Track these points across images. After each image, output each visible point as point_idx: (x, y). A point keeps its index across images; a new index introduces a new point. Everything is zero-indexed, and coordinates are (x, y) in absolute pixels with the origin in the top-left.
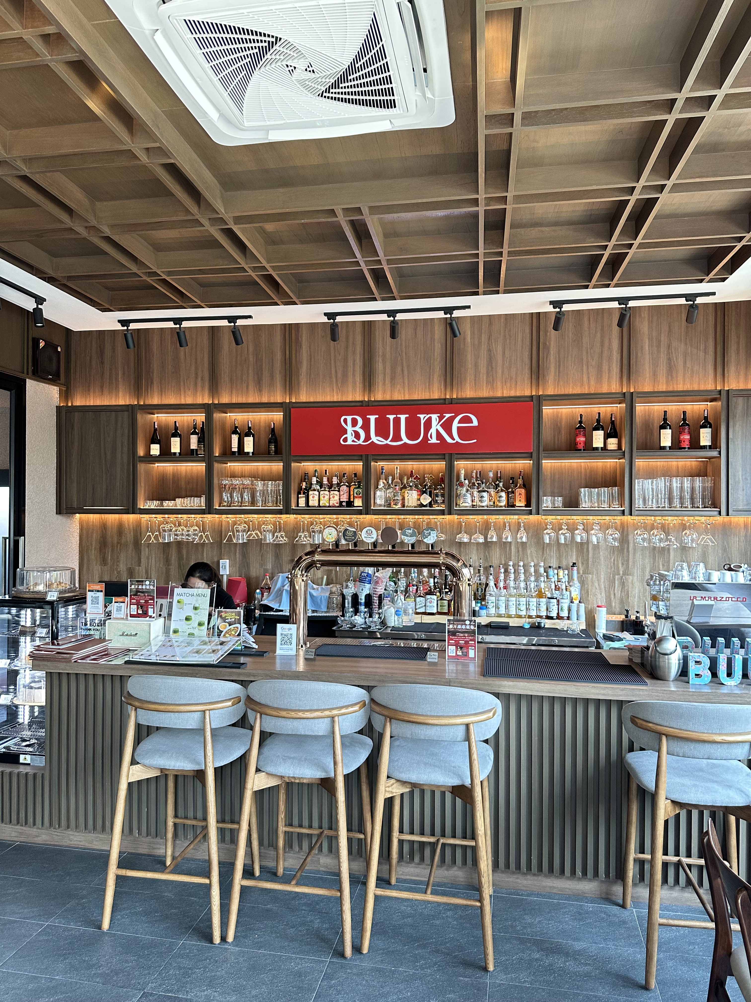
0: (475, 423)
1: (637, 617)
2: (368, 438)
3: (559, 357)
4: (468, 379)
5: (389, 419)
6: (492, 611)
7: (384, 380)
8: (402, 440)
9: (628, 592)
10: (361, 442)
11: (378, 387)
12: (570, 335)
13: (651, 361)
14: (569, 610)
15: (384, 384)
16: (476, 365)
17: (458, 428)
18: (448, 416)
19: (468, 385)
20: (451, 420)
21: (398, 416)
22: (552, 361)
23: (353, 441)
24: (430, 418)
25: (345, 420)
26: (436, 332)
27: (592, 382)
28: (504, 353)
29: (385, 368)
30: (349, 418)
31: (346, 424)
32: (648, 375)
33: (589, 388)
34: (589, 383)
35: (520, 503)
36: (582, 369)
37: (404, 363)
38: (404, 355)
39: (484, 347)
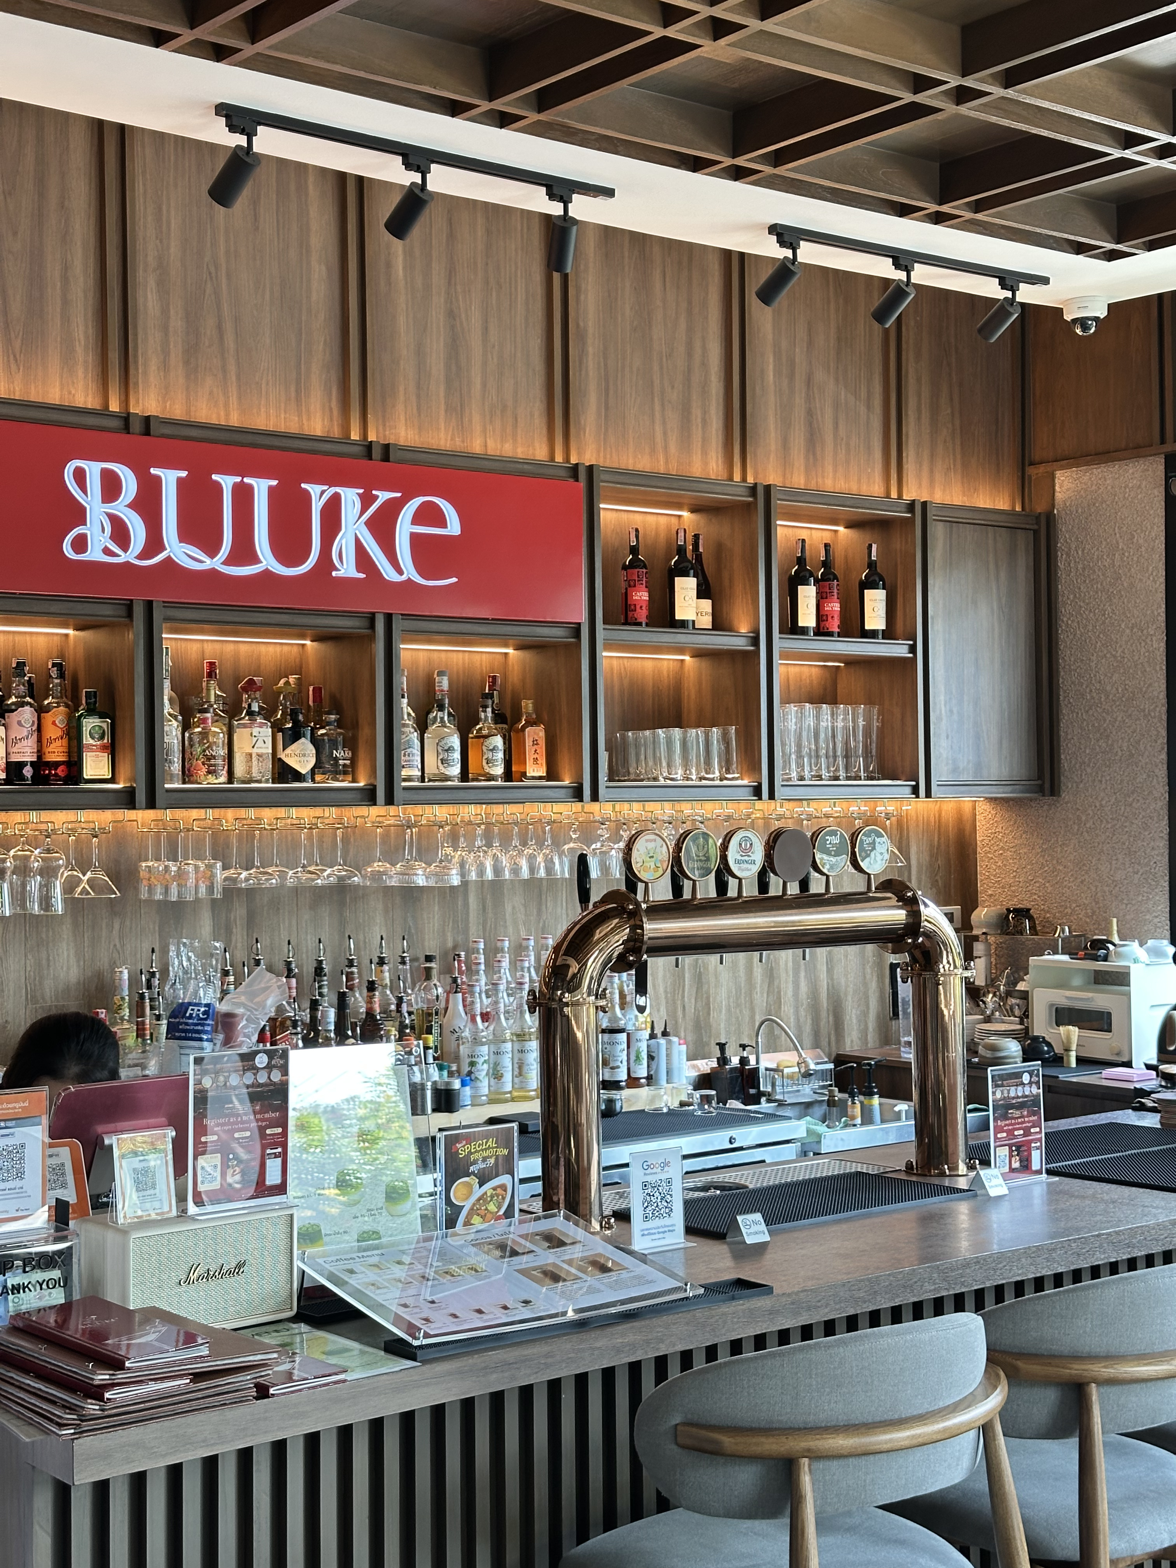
0: (454, 527)
1: (744, 1061)
2: (154, 543)
3: (606, 365)
4: (401, 389)
5: (218, 487)
6: (484, 1086)
7: (166, 352)
8: (255, 560)
9: (708, 998)
10: (130, 556)
11: (145, 373)
12: (628, 312)
13: (779, 412)
14: (651, 1058)
15: (165, 366)
16: (420, 352)
17: (414, 537)
18: (383, 496)
19: (400, 407)
20: (391, 511)
21: (246, 480)
22: (591, 373)
23: (107, 551)
24: (336, 498)
25: (80, 476)
26: (314, 226)
27: (673, 448)
28: (486, 330)
29: (165, 312)
30: (94, 470)
31: (83, 489)
32: (773, 447)
33: (667, 462)
34: (666, 448)
35: (536, 769)
36: (653, 410)
37: (225, 307)
38: (224, 281)
39: (438, 302)
